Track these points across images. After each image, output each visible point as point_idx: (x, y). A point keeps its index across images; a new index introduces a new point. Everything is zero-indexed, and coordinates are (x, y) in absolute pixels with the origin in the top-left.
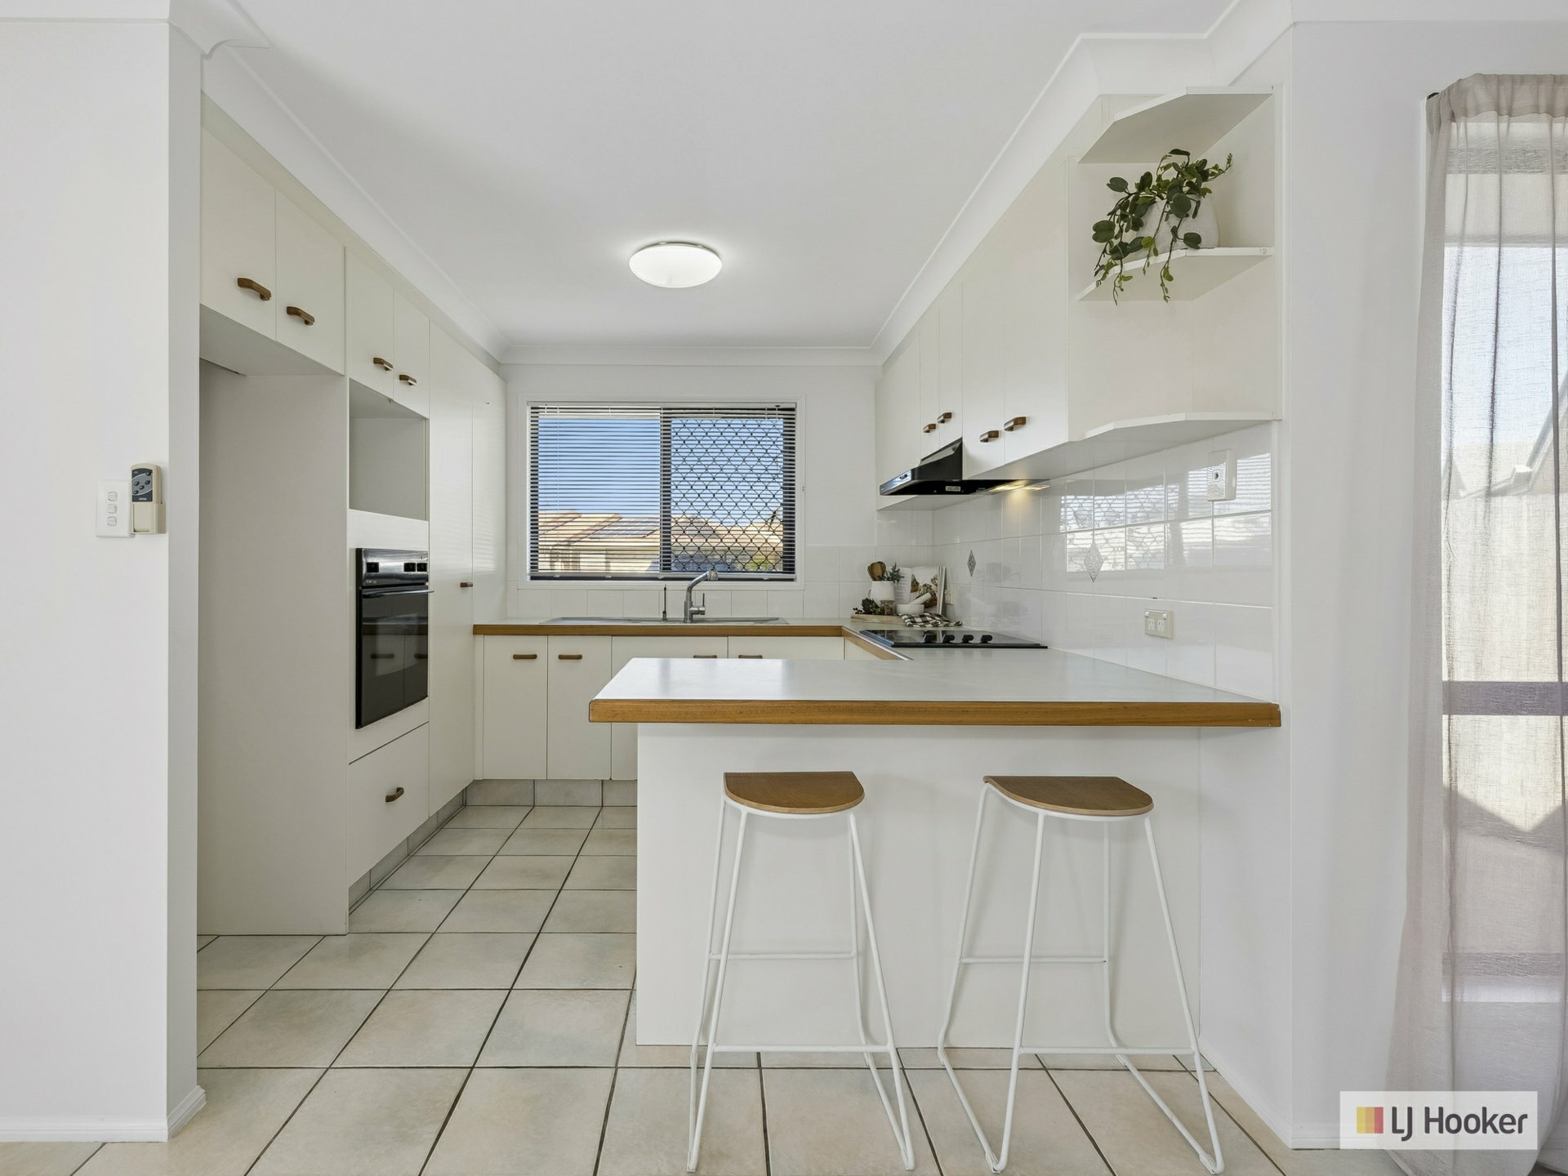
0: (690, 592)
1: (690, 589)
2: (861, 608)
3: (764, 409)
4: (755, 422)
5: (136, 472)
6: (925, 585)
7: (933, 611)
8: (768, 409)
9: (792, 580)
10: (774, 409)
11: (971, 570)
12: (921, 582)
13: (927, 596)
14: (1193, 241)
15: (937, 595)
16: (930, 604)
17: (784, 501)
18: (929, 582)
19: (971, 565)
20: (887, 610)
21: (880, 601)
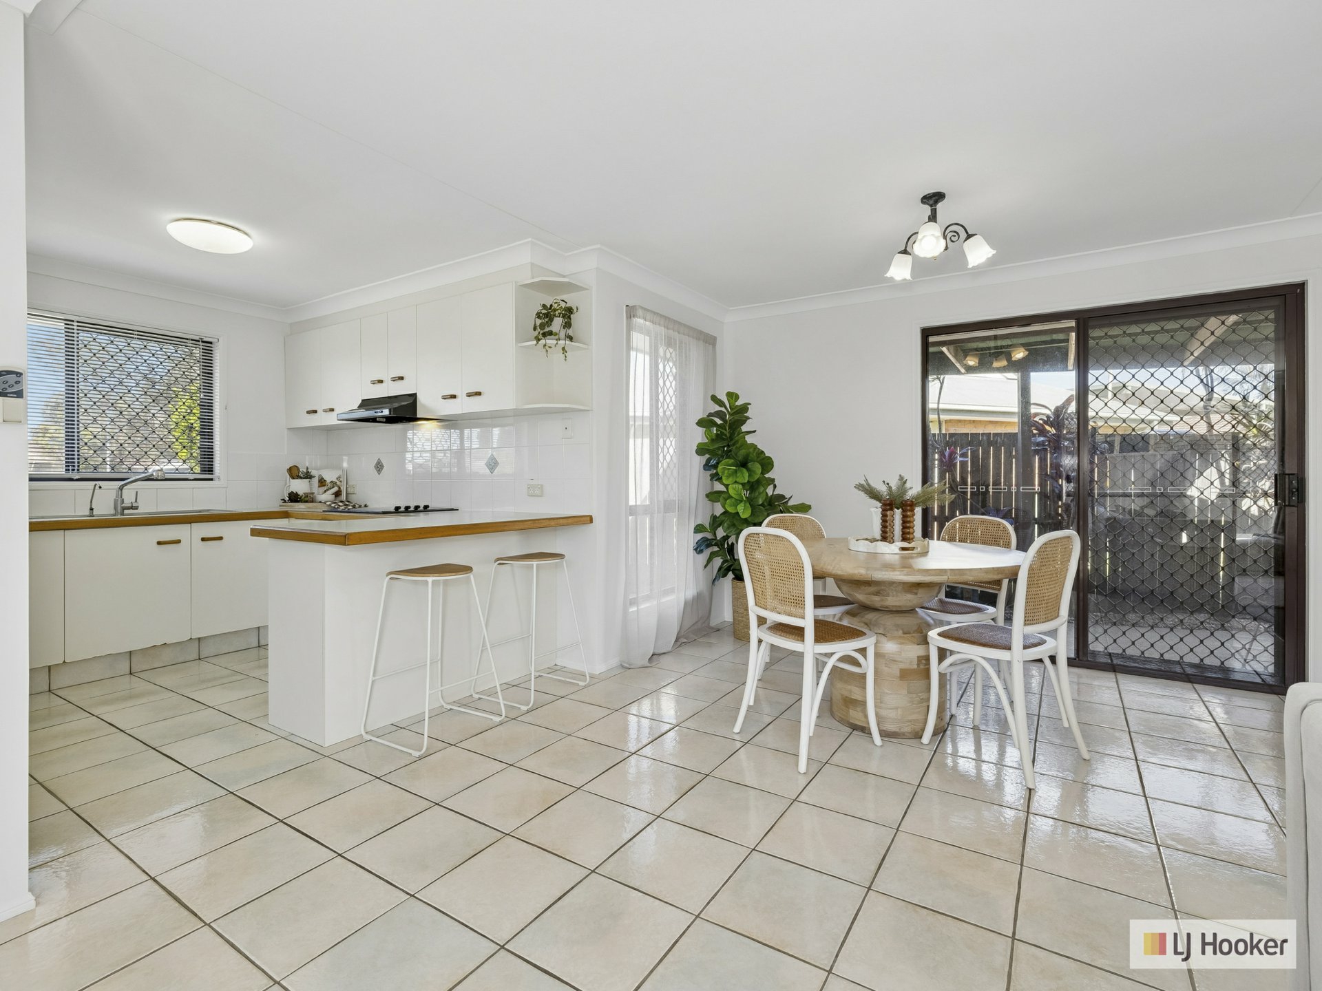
0: (121, 490)
1: (121, 488)
2: (287, 499)
3: (187, 339)
4: (157, 346)
6: (332, 482)
7: (339, 498)
8: (192, 340)
9: (212, 480)
10: (198, 341)
11: (378, 472)
12: (328, 479)
13: (336, 489)
14: (572, 339)
15: (342, 488)
16: (338, 494)
17: (201, 415)
18: (335, 480)
19: (379, 467)
20: (308, 499)
21: (300, 493)
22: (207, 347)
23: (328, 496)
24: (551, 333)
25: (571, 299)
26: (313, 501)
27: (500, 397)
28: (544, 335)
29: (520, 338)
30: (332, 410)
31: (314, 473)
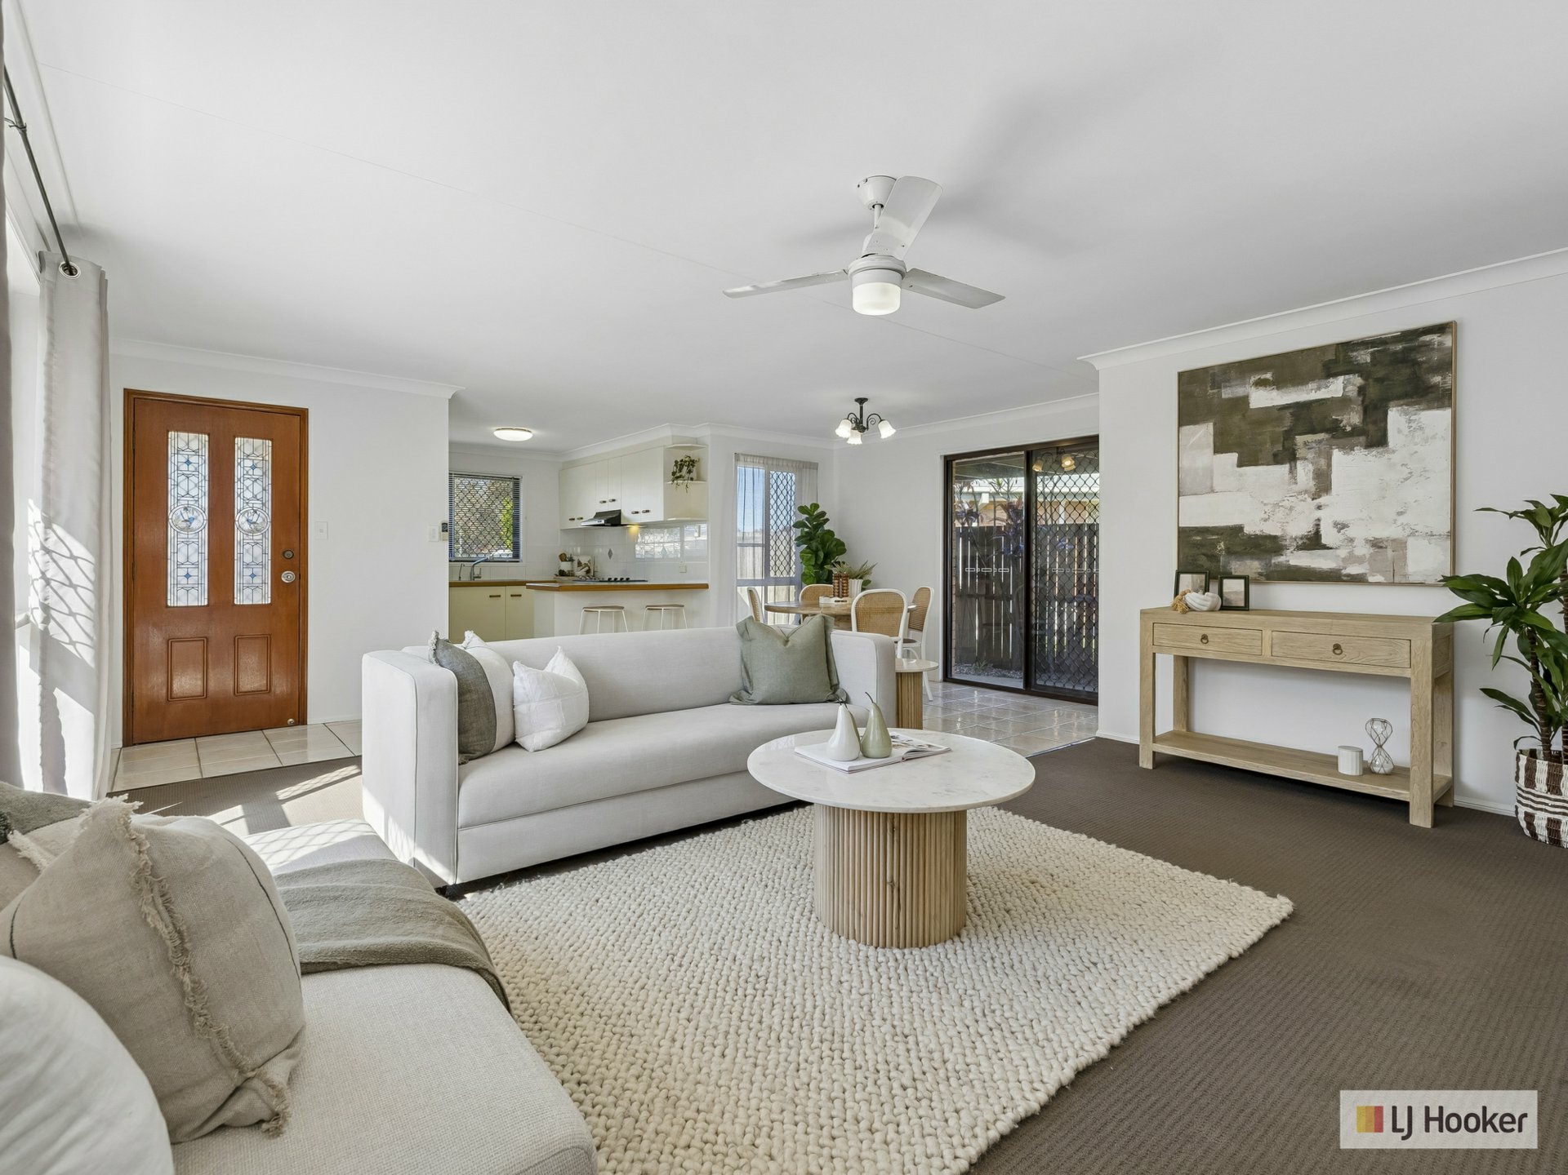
0: (473, 567)
2: (558, 573)
3: (506, 478)
5: (443, 524)
6: (585, 564)
7: (590, 574)
8: (508, 478)
9: (518, 562)
10: (512, 479)
11: (610, 557)
12: (583, 562)
13: (587, 568)
14: (692, 479)
15: (591, 568)
16: (588, 572)
18: (586, 562)
19: (610, 554)
20: (570, 574)
21: (566, 570)
22: (516, 482)
23: (580, 573)
24: (680, 477)
25: (694, 455)
26: (573, 575)
27: (657, 515)
28: (677, 478)
29: (665, 481)
30: (582, 518)
31: (575, 558)
